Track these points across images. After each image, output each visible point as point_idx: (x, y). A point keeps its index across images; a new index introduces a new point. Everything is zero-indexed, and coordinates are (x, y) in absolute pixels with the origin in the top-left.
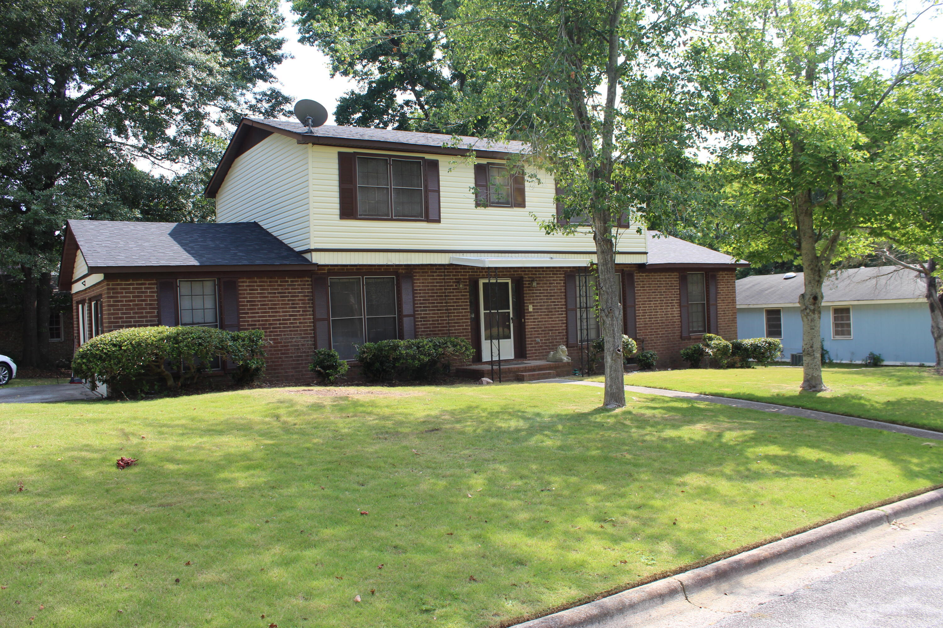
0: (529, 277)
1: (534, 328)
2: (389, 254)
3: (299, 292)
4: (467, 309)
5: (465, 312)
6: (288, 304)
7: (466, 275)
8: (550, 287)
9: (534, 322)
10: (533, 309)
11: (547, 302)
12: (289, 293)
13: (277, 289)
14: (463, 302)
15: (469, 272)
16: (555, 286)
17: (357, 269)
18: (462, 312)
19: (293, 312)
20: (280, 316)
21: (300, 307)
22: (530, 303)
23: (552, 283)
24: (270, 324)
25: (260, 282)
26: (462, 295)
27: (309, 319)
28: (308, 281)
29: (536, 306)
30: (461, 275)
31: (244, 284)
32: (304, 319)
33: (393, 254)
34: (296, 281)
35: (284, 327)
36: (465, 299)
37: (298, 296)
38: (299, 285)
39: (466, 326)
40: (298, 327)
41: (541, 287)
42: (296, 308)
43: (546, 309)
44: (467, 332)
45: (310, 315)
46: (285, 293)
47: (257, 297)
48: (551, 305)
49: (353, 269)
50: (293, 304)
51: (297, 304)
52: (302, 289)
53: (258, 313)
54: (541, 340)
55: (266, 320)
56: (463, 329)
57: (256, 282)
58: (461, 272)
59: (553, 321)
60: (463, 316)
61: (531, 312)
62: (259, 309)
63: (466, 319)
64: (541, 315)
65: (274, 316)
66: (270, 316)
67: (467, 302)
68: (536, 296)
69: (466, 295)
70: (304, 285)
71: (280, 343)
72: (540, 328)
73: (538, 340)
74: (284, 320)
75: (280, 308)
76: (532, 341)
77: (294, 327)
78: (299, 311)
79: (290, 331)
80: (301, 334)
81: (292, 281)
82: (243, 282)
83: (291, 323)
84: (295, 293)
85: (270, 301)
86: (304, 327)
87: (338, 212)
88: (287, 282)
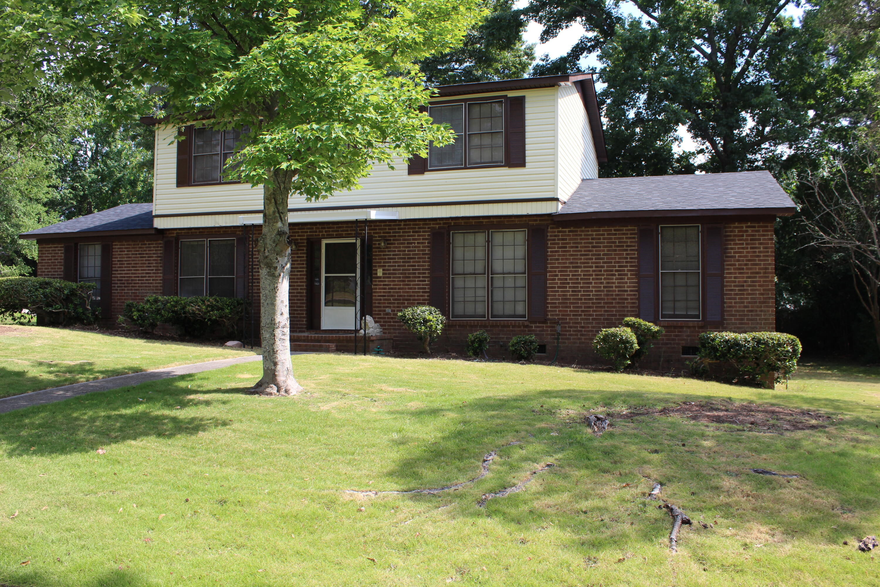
0: (379, 237)
1: (384, 296)
2: (217, 216)
3: (154, 254)
4: (303, 271)
5: (301, 275)
6: (145, 264)
7: (304, 236)
8: (409, 247)
9: (385, 289)
10: (383, 274)
11: (404, 266)
12: (146, 254)
13: (138, 251)
14: (299, 264)
15: (307, 232)
16: (415, 247)
17: (200, 232)
18: (297, 275)
19: (149, 270)
20: (139, 273)
21: (154, 266)
22: (380, 266)
23: (411, 243)
24: (132, 280)
25: (127, 245)
26: (298, 257)
27: (160, 277)
28: (160, 244)
29: (388, 270)
30: (299, 236)
31: (117, 247)
32: (156, 277)
33: (220, 216)
34: (152, 244)
35: (142, 283)
36: (301, 261)
37: (152, 257)
38: (154, 247)
39: (301, 289)
40: (151, 283)
41: (396, 247)
42: (150, 267)
43: (401, 274)
44: (301, 296)
45: (160, 273)
46: (143, 254)
47: (124, 258)
48: (409, 270)
49: (196, 232)
50: (149, 263)
51: (152, 263)
52: (156, 250)
53: (124, 270)
54: (392, 311)
55: (129, 277)
56: (297, 293)
57: (124, 245)
58: (298, 232)
59: (411, 289)
60: (298, 279)
61: (380, 277)
62: (125, 267)
63: (301, 282)
64: (394, 281)
65: (135, 274)
66: (132, 274)
67: (303, 264)
68: (389, 259)
69: (303, 257)
70: (158, 247)
71: (138, 296)
72: (392, 296)
73: (389, 310)
74: (142, 277)
75: (140, 267)
76: (380, 311)
77: (148, 283)
78: (153, 270)
79: (146, 286)
80: (153, 290)
81: (149, 244)
82: (116, 245)
83: (147, 280)
84: (150, 254)
85: (133, 261)
86: (156, 283)
87: (175, 181)
88: (146, 244)
